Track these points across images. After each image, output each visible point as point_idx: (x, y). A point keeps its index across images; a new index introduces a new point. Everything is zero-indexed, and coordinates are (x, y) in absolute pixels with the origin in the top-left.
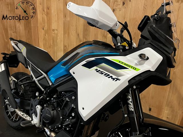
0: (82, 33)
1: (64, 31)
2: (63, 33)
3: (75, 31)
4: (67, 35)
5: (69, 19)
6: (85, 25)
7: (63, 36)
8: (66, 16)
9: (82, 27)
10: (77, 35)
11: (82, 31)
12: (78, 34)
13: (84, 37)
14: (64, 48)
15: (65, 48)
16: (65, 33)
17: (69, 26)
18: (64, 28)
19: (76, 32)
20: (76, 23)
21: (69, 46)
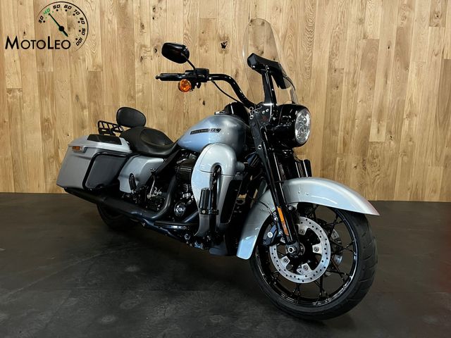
0: (86, 93)
1: (40, 92)
2: (37, 94)
3: (69, 91)
4: (48, 100)
5: (52, 69)
6: (90, 80)
7: (37, 102)
8: (43, 64)
9: (85, 84)
10: (74, 96)
11: (85, 89)
12: (77, 96)
13: (90, 100)
14: (42, 123)
15: (46, 123)
16: (42, 94)
17: (53, 83)
18: (40, 85)
19: (72, 92)
20: (70, 76)
21: (55, 118)
